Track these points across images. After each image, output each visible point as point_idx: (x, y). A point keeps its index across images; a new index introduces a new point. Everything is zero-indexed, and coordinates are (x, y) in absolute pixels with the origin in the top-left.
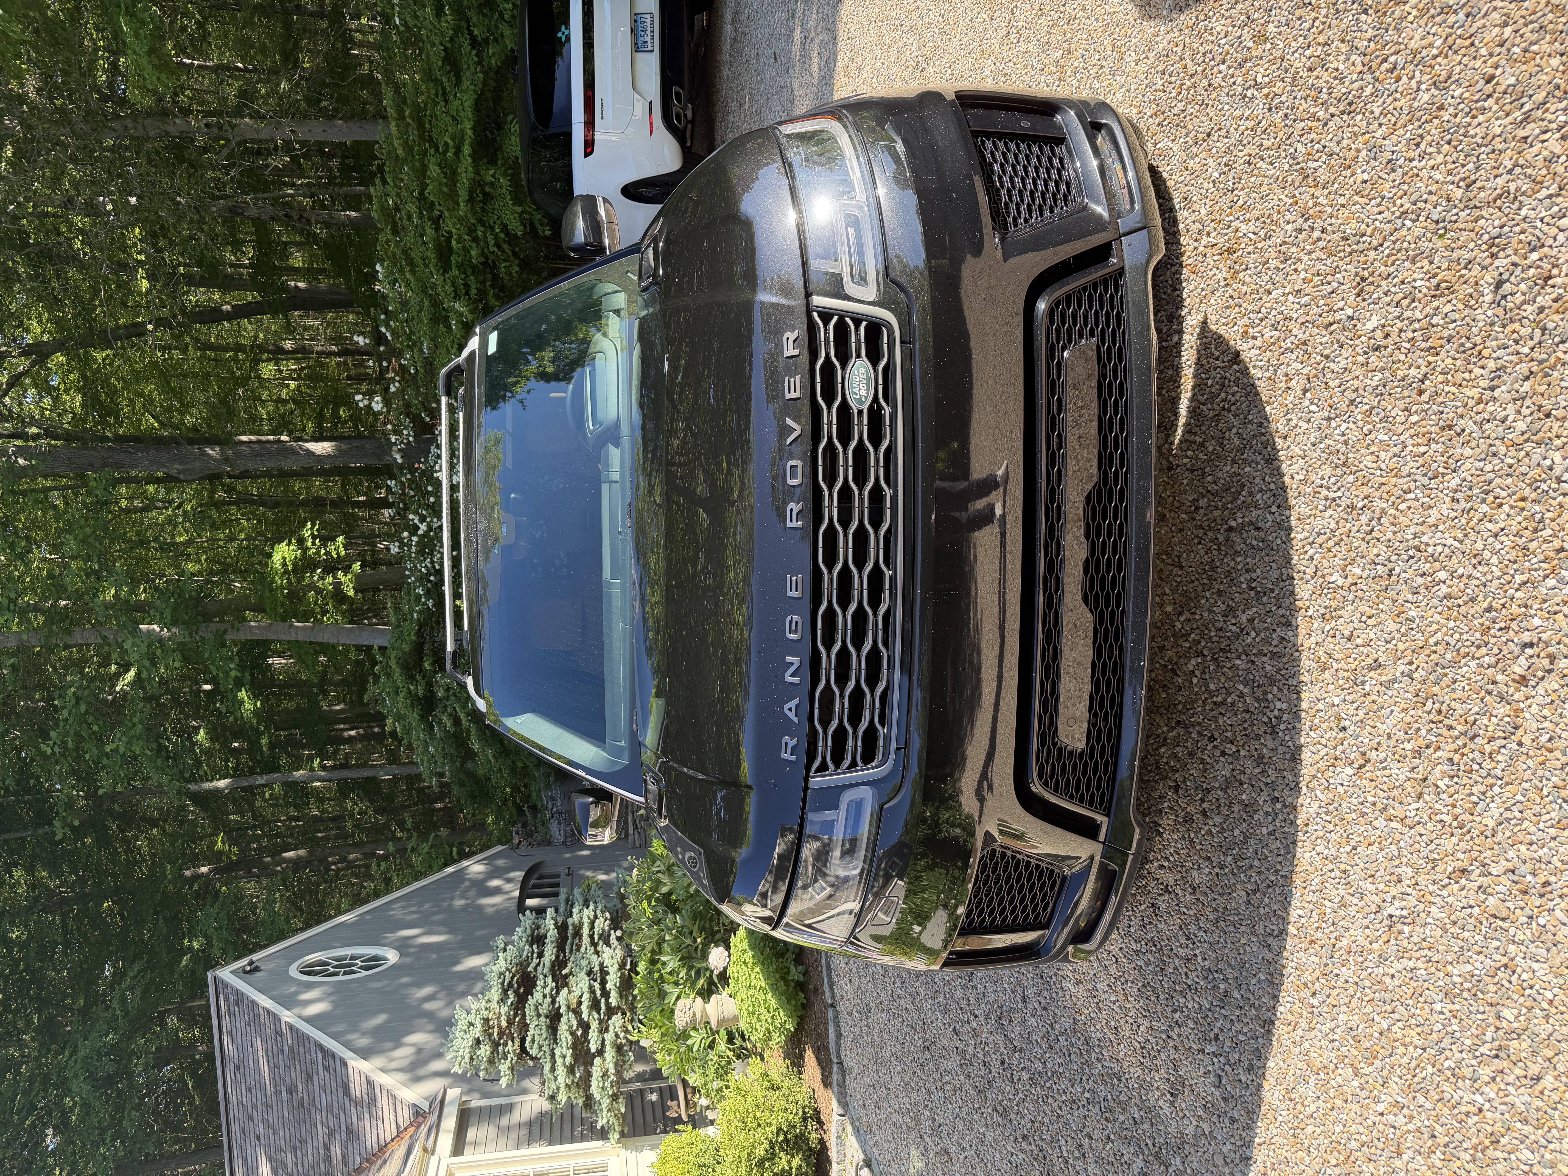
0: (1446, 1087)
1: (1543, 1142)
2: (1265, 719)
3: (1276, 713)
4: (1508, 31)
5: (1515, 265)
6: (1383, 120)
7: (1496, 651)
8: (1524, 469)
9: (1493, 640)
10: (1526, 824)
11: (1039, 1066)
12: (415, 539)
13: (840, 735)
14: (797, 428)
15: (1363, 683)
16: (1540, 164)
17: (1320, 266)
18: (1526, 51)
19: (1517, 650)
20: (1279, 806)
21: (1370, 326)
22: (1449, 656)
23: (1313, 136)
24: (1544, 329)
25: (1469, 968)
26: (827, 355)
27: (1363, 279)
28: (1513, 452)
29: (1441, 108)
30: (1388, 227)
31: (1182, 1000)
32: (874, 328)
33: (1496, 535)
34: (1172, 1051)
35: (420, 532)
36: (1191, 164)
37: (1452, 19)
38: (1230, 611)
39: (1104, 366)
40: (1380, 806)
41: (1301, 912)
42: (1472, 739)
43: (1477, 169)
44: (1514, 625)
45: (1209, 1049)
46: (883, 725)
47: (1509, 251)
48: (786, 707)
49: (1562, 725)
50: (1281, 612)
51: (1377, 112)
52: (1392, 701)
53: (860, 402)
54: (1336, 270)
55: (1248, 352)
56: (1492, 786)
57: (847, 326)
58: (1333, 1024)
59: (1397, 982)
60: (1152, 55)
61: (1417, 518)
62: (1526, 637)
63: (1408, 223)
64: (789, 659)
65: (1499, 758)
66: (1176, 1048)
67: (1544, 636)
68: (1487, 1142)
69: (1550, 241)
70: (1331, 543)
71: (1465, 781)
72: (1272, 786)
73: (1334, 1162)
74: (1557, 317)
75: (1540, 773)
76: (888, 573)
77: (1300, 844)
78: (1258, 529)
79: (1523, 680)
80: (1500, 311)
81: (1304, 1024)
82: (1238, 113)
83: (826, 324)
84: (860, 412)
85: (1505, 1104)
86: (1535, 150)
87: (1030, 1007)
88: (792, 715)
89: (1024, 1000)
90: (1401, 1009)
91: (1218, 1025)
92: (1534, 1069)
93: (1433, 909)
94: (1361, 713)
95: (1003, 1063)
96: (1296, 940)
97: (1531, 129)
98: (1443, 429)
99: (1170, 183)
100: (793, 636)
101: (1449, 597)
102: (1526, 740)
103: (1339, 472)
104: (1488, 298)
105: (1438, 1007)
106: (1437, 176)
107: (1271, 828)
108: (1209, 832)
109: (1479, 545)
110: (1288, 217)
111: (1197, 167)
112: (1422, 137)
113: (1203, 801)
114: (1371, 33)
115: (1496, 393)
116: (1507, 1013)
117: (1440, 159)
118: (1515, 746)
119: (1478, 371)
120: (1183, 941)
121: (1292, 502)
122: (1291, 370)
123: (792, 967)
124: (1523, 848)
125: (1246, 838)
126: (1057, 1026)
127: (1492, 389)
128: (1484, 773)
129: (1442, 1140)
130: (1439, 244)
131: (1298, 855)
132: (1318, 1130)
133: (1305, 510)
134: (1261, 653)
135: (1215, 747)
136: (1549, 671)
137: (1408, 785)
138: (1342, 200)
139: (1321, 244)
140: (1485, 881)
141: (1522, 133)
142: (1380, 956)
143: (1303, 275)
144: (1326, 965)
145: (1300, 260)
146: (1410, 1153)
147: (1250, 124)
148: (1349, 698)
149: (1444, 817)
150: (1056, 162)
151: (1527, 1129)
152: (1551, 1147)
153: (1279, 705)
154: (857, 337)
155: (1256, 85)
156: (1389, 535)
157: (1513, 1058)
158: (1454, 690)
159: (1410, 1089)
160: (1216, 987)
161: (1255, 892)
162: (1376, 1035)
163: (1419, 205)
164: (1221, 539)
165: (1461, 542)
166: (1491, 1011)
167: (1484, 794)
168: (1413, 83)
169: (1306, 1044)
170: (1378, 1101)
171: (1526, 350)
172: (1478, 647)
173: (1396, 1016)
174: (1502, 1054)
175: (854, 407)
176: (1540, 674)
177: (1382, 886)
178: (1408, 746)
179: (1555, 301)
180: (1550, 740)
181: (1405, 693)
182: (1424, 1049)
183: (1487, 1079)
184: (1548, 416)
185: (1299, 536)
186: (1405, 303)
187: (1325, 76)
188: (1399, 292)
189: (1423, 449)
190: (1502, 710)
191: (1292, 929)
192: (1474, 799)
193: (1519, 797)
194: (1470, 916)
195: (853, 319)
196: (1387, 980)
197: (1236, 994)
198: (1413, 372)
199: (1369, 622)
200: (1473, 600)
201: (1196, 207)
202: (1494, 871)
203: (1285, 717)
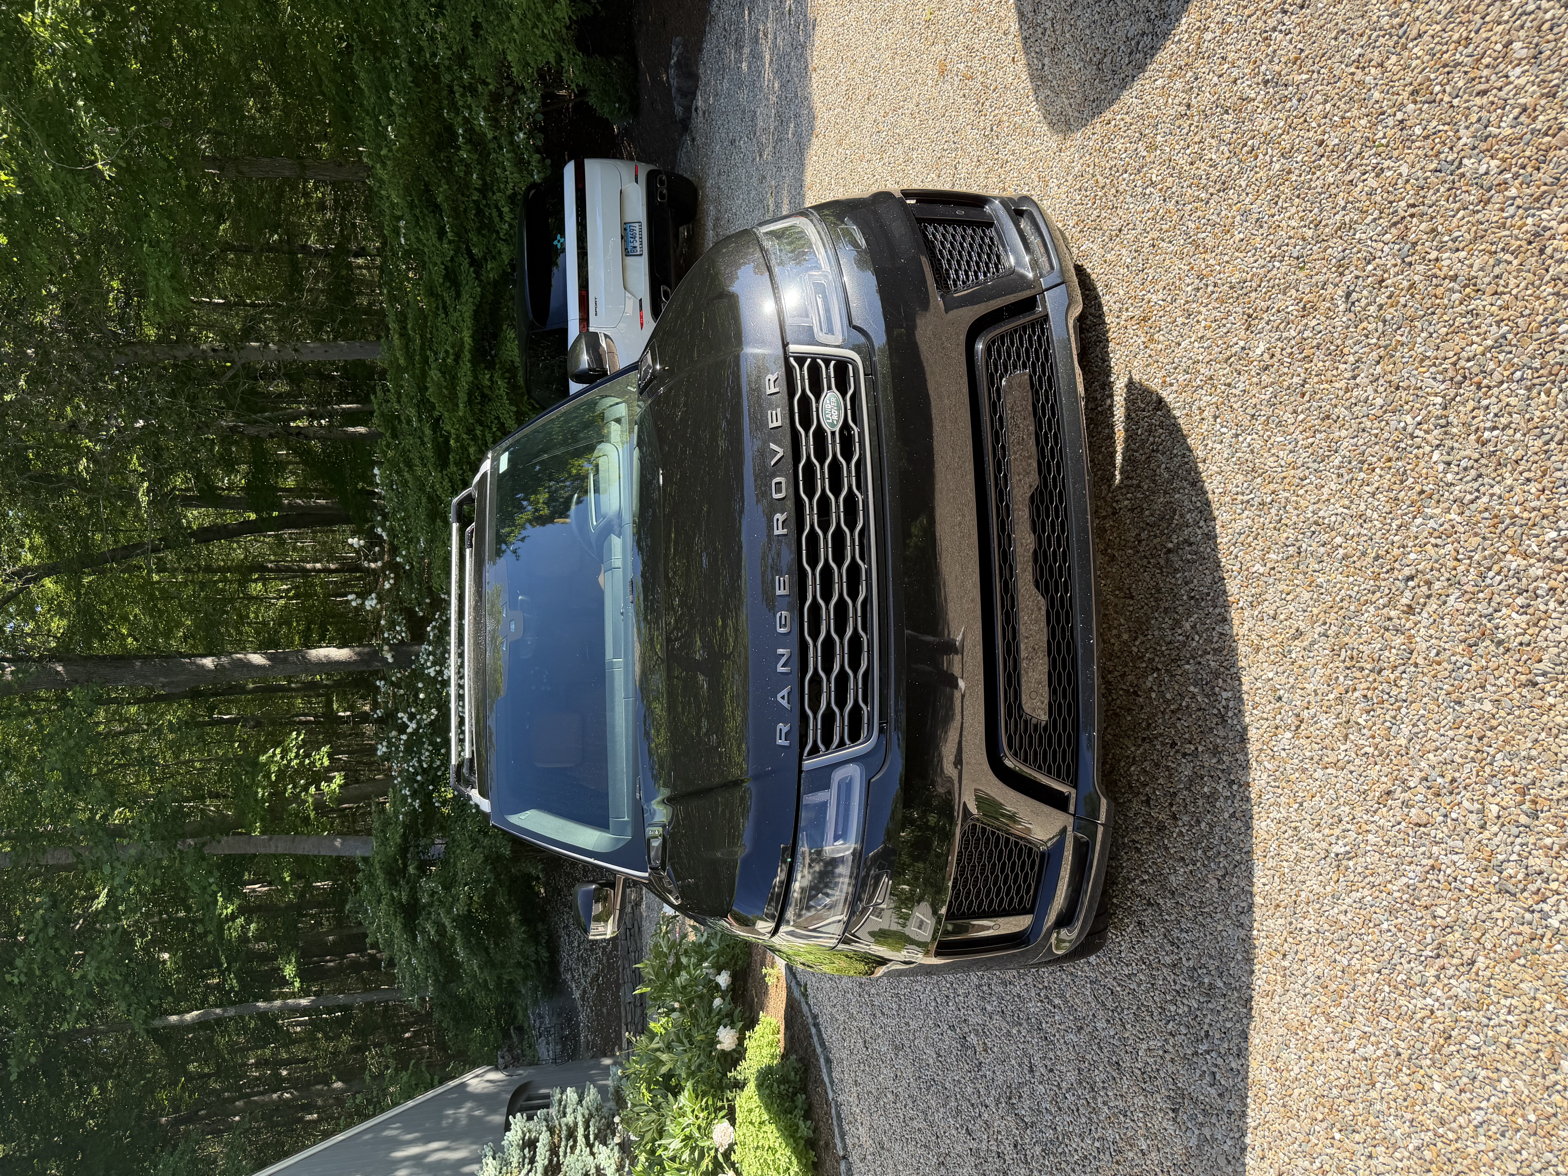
0: (1402, 1001)
1: (1485, 1021)
2: (1215, 711)
3: (1224, 703)
4: (1328, 106)
5: (1357, 277)
6: (1248, 190)
7: (1387, 591)
8: (1386, 435)
9: (1383, 583)
10: (1431, 733)
11: (1050, 1134)
12: (404, 737)
13: (829, 717)
14: (780, 451)
15: (1290, 652)
16: (1364, 198)
17: (1215, 313)
18: (1343, 118)
19: (1401, 585)
20: (1235, 787)
21: (1259, 351)
22: (1352, 608)
23: (1199, 213)
24: (1384, 321)
25: (1404, 880)
26: (803, 390)
27: (1250, 316)
28: (1376, 425)
29: (1290, 172)
30: (1262, 271)
31: (1173, 1008)
32: (842, 366)
33: (1373, 495)
34: (1170, 1064)
35: (409, 730)
36: (1109, 257)
37: (1289, 104)
38: (1177, 623)
39: (1037, 392)
40: (1316, 758)
41: (1264, 880)
42: (1379, 672)
43: (1321, 211)
44: (1397, 565)
45: (1203, 1048)
46: (866, 704)
47: (1352, 268)
48: (779, 696)
49: (1445, 639)
50: (1217, 611)
51: (1244, 184)
52: (1314, 661)
53: (832, 425)
54: (1229, 313)
55: (1168, 397)
56: (1400, 708)
57: (818, 367)
58: (1303, 979)
59: (1349, 916)
60: (1070, 178)
61: (1313, 499)
62: (1407, 572)
63: (1277, 264)
64: (780, 651)
65: (1403, 683)
66: (1172, 1061)
67: (1420, 567)
68: (1442, 1041)
69: (1379, 254)
70: (1250, 539)
71: (1379, 711)
72: (1227, 771)
73: (1320, 1117)
74: (1392, 310)
75: (1434, 685)
76: (863, 567)
77: (1256, 817)
78: (1191, 544)
79: (1410, 610)
80: (1352, 316)
81: (1280, 991)
82: (1141, 208)
83: (801, 367)
84: (833, 433)
85: (1450, 998)
86: (1359, 188)
87: (1037, 1074)
88: (784, 703)
89: (1031, 1071)
90: (1356, 941)
91: (1207, 1021)
92: (1468, 954)
93: (1370, 837)
94: (1292, 680)
95: (1015, 1146)
96: (1264, 909)
97: (1355, 174)
98: (1323, 420)
99: (1093, 276)
100: (782, 630)
101: (1345, 557)
102: (1420, 661)
103: (1250, 477)
104: (1342, 308)
105: (1385, 926)
106: (1293, 223)
107: (1231, 810)
108: (1181, 834)
109: (1363, 507)
110: (1188, 281)
111: (1114, 258)
112: (1278, 196)
113: (1171, 805)
114: (1232, 127)
115: (1358, 381)
116: (1440, 912)
117: (1293, 210)
118: (1412, 669)
119: (1342, 367)
120: (1168, 948)
121: (1216, 513)
122: (1203, 404)
123: (801, 1123)
124: (1431, 756)
125: (1211, 827)
126: (1064, 1084)
127: (1354, 378)
128: (1392, 700)
129: (1405, 1055)
130: (1301, 275)
131: (1256, 827)
132: (1303, 1091)
133: (1226, 517)
134: (1206, 652)
135: (1177, 751)
136: (1429, 597)
137: (1336, 732)
138: (1226, 258)
139: (1215, 296)
140: (1407, 795)
141: (1348, 178)
142: (1333, 896)
143: (1203, 323)
144: (1291, 923)
145: (1200, 313)
146: (1381, 1079)
147: (1150, 215)
148: (1280, 670)
149: (1367, 749)
150: (987, 240)
151: (1471, 1014)
152: (1492, 1023)
153: (1225, 695)
154: (828, 373)
155: (1152, 184)
156: (1294, 518)
157: (1450, 951)
158: (1360, 636)
159: (1374, 1016)
160: (1201, 984)
161: (1224, 876)
162: (1340, 974)
163: (1284, 248)
164: (1162, 562)
165: (1348, 508)
166: (1427, 914)
167: (1394, 718)
168: (1267, 158)
169: (1284, 1009)
170: (1348, 1039)
171: (1374, 341)
172: (1374, 593)
173: (1353, 949)
174: (1443, 953)
175: (828, 429)
176: (1422, 600)
177: (1327, 831)
178: (1331, 696)
179: (1390, 297)
180: (1437, 654)
181: (1323, 651)
182: (1379, 972)
183: (1432, 979)
184: (1397, 388)
185: (1225, 540)
186: (1282, 326)
187: (1203, 166)
188: (1276, 319)
189: (1310, 440)
190: (1399, 640)
191: (1258, 900)
192: (1388, 724)
193: (1422, 712)
194: (1399, 831)
195: (823, 360)
196: (1342, 917)
197: (1220, 984)
198: (1296, 380)
199: (1289, 598)
200: (1364, 554)
201: (1115, 290)
202: (1412, 784)
203: (1231, 704)
